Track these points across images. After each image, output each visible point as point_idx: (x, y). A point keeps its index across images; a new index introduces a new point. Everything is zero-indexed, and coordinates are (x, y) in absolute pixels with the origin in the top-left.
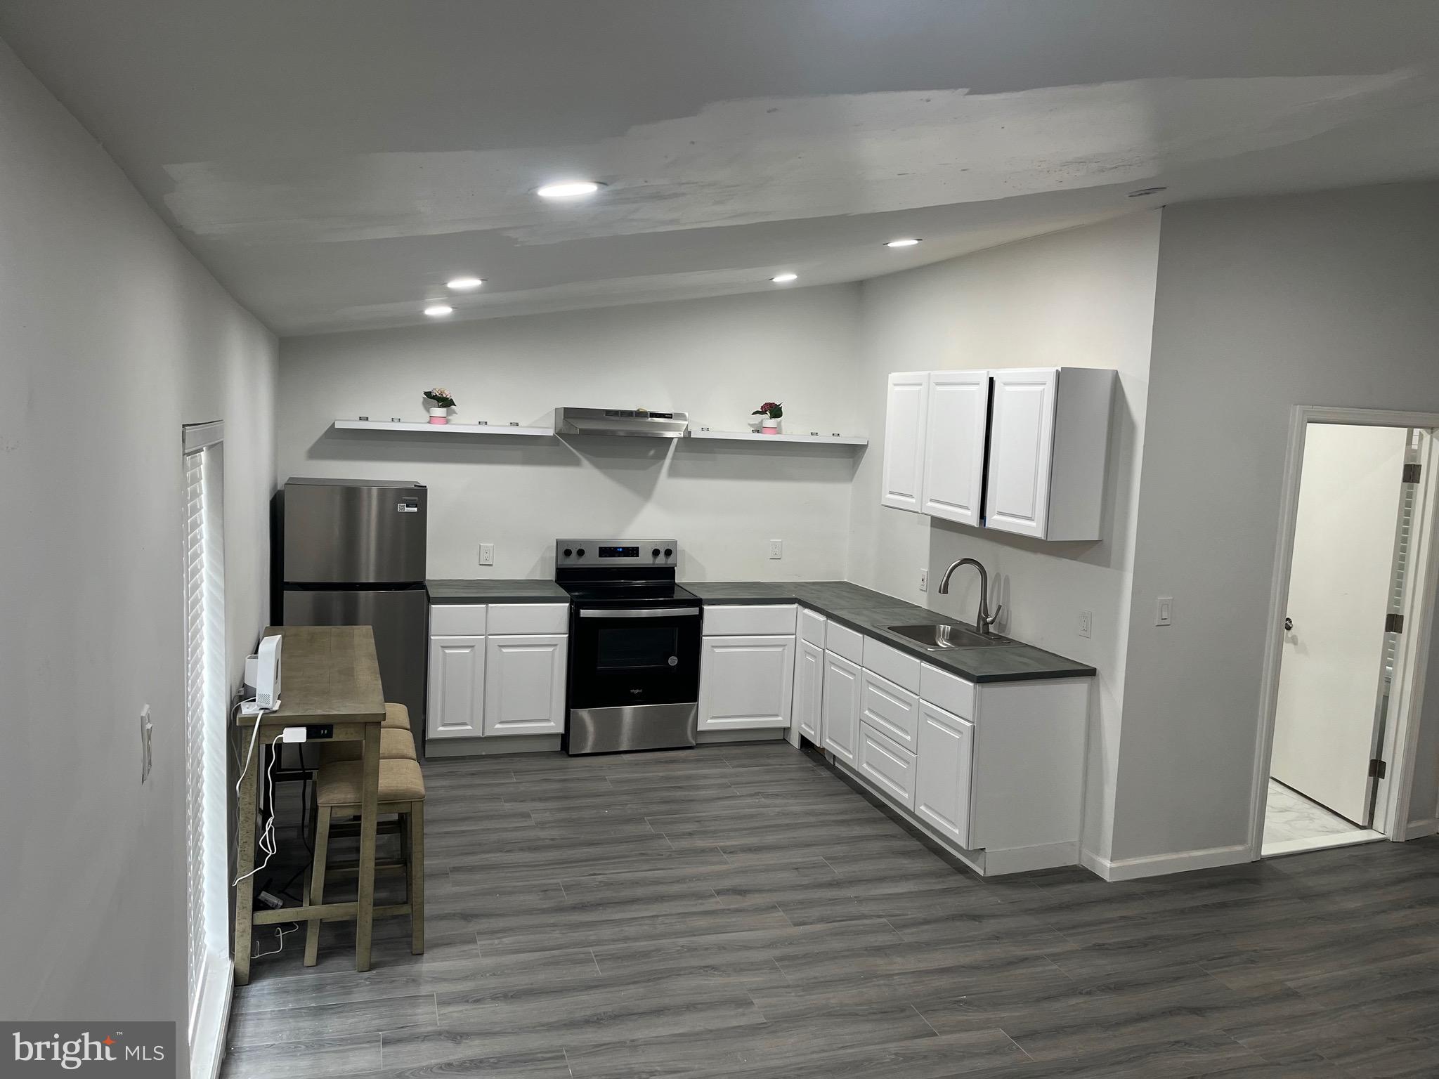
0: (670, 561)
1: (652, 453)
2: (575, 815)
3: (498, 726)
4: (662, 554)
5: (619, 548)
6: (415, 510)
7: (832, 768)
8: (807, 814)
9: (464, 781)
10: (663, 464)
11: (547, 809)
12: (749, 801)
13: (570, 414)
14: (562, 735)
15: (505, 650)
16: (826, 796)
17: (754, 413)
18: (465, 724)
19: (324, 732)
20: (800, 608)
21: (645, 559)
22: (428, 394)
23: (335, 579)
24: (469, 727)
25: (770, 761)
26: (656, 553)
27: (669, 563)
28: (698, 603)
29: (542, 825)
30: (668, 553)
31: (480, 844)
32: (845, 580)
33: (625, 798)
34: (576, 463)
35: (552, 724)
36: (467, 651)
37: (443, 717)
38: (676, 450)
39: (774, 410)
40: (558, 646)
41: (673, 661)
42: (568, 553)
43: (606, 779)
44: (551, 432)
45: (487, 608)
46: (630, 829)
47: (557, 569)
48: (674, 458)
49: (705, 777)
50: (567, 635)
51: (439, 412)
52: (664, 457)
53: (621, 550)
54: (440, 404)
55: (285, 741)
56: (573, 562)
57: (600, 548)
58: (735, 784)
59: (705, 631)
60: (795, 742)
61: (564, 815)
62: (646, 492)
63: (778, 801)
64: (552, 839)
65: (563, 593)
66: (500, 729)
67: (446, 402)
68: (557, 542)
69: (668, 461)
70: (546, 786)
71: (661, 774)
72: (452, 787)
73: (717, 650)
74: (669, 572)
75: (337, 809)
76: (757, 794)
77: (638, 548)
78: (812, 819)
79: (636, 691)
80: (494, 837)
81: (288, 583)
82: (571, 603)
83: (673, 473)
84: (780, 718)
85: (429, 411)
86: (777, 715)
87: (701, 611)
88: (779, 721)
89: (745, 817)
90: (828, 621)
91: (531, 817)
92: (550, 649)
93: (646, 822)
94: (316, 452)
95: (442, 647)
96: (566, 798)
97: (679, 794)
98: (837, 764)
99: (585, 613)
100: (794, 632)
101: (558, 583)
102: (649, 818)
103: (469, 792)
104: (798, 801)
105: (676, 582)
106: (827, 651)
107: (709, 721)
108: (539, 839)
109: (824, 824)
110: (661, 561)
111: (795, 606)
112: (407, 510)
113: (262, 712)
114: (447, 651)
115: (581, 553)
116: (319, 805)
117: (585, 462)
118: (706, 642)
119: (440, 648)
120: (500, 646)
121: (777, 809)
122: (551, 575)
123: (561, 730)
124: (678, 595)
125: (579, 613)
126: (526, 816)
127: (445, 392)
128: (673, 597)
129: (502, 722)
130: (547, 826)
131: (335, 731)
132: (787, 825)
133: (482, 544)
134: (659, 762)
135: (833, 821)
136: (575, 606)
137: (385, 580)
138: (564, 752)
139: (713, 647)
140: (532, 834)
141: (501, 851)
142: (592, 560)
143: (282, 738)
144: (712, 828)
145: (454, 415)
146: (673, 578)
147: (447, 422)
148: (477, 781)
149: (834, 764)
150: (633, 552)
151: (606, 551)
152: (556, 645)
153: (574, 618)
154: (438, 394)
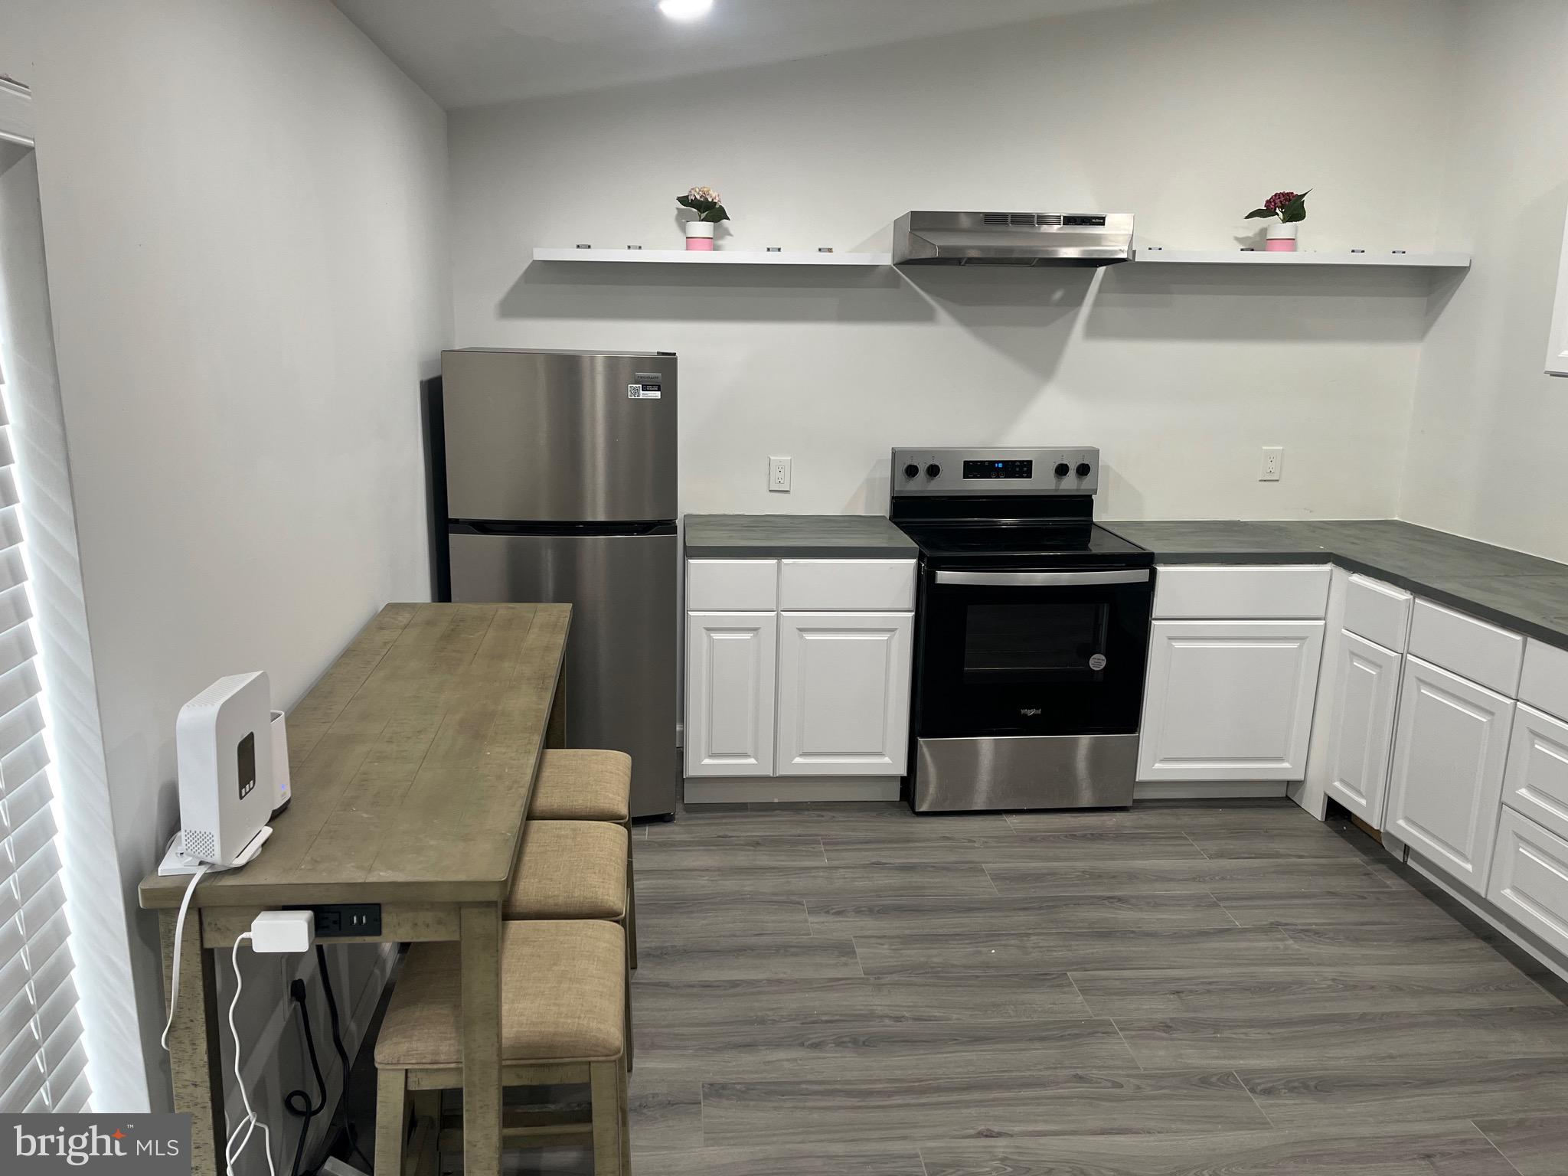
0: (1085, 485)
1: (1058, 295)
2: (937, 955)
3: (798, 760)
4: (1072, 473)
5: (998, 462)
6: (657, 395)
7: (1401, 870)
8: (1397, 988)
9: (742, 859)
10: (1076, 315)
11: (884, 937)
12: (1263, 944)
13: (922, 222)
14: (902, 778)
15: (809, 637)
16: (1416, 940)
17: (1251, 216)
18: (745, 755)
19: (360, 920)
20: (1339, 573)
21: (1041, 482)
22: (683, 200)
23: (544, 516)
24: (752, 761)
25: (1277, 846)
26: (1062, 470)
27: (1082, 488)
28: (1146, 560)
29: (876, 978)
30: (1083, 470)
31: (762, 1021)
32: (1396, 518)
33: (1021, 918)
34: (926, 316)
35: (887, 760)
36: (747, 636)
37: (710, 744)
38: (1100, 290)
39: (1290, 207)
40: (898, 631)
41: (1098, 662)
42: (912, 471)
43: (982, 870)
44: (886, 259)
45: (779, 566)
46: (1042, 1003)
47: (893, 498)
48: (1097, 303)
49: (1163, 877)
50: (913, 613)
51: (701, 229)
52: (1078, 301)
53: (1000, 465)
54: (703, 215)
55: (258, 948)
56: (919, 486)
57: (966, 463)
58: (1227, 899)
59: (1157, 611)
60: (1317, 810)
61: (914, 954)
62: (1044, 366)
63: (1326, 950)
64: (898, 1019)
65: (906, 541)
66: (801, 764)
67: (711, 211)
68: (894, 453)
69: (1085, 310)
70: (883, 880)
71: (1081, 865)
72: (724, 872)
73: (1177, 645)
74: (1084, 504)
75: (420, 1075)
76: (1274, 927)
77: (1031, 462)
78: (1411, 1005)
79: (1031, 712)
80: (791, 1002)
81: (456, 521)
82: (921, 558)
83: (1095, 330)
84: (1286, 765)
85: (683, 229)
86: (1280, 759)
87: (1153, 574)
88: (1285, 769)
89: (1264, 988)
90: (1417, 601)
91: (855, 952)
92: (884, 637)
93: (1070, 985)
94: (512, 307)
95: (708, 629)
96: (916, 910)
97: (1125, 916)
98: (1411, 863)
99: (944, 577)
100: (1322, 614)
101: (895, 523)
102: (1078, 974)
103: (748, 885)
104: (1364, 951)
105: (1094, 520)
106: (1409, 657)
107: (1157, 766)
108: (871, 1016)
109: (1442, 1020)
110: (1070, 484)
111: (1327, 567)
112: (644, 395)
113: (200, 872)
114: (716, 636)
115: (933, 471)
116: (377, 1065)
117: (942, 314)
118: (1159, 630)
119: (704, 631)
120: (801, 630)
121: (1329, 971)
122: (882, 508)
123: (902, 770)
124: (1098, 545)
125: (933, 576)
126: (845, 950)
127: (711, 192)
128: (1086, 548)
129: (804, 754)
130: (888, 979)
131: (386, 918)
132: (1363, 1017)
133: (772, 458)
134: (1072, 836)
135: (1458, 1012)
136: (927, 565)
137: (622, 517)
138: (905, 803)
139: (1170, 638)
140: (861, 1000)
141: (802, 1045)
142: (953, 483)
143: (250, 940)
144: (1213, 1014)
145: (728, 237)
146: (1091, 514)
147: (716, 248)
148: (763, 859)
149: (1405, 862)
150: (1021, 468)
151: (975, 469)
152: (892, 630)
153: (925, 585)
154: (698, 197)
